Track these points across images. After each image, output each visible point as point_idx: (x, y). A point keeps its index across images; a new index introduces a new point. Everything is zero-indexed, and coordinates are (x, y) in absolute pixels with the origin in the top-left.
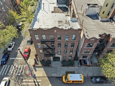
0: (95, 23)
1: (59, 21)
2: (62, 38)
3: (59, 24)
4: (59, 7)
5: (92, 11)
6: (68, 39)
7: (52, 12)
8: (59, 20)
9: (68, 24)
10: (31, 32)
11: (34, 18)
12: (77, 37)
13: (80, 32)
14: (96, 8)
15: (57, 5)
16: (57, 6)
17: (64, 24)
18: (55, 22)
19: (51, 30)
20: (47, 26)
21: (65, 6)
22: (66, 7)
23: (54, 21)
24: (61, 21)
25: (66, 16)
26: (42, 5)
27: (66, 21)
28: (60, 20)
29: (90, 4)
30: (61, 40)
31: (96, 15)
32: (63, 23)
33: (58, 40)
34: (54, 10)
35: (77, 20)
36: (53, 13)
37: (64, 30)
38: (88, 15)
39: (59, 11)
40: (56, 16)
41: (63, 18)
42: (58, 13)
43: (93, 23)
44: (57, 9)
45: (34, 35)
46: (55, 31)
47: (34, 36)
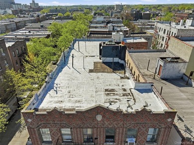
0: (186, 94)
1: (106, 90)
2: (117, 138)
3: (109, 97)
4: (104, 63)
5: (172, 70)
6: (134, 139)
7: (91, 71)
8: (107, 88)
9: (129, 97)
10: (29, 120)
11: (46, 82)
12: (162, 133)
13: (169, 120)
14: (180, 64)
15: (100, 59)
16: (101, 61)
17: (121, 98)
18: (96, 92)
19: (87, 115)
20: (76, 102)
21: (116, 60)
22: (119, 62)
23: (94, 90)
24: (113, 90)
25: (122, 78)
26: (71, 58)
27: (125, 90)
28: (110, 88)
29: (165, 58)
30: (114, 142)
31: (182, 78)
32: (117, 95)
33: (106, 142)
34: (94, 67)
35: (150, 87)
36: (91, 74)
37: (124, 114)
38: (166, 77)
39: (105, 69)
40: (98, 78)
41: (115, 83)
42: (104, 72)
43: (184, 96)
44: (101, 66)
45: (39, 127)
46: (99, 118)
47: (39, 130)
